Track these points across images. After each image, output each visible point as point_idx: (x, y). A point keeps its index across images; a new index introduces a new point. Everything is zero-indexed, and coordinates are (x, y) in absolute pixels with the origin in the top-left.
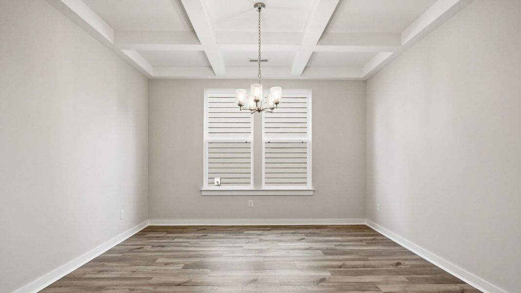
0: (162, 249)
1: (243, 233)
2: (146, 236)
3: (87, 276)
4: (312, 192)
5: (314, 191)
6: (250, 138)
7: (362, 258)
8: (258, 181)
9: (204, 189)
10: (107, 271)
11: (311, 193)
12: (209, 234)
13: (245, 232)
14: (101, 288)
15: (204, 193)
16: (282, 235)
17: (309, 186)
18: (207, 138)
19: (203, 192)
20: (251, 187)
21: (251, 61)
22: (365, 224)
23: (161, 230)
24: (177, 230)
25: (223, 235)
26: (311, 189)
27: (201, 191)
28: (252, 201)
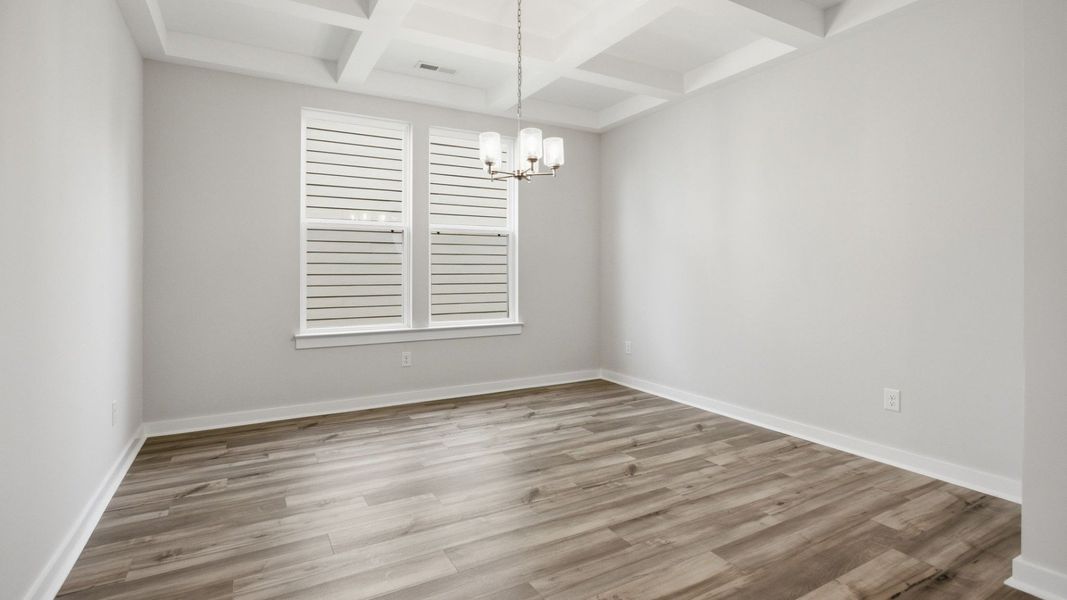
0: (260, 480)
1: (409, 420)
2: (173, 460)
3: (131, 576)
4: (520, 328)
5: (522, 325)
6: (405, 222)
7: (647, 427)
8: (419, 313)
9: (301, 335)
10: (179, 552)
11: (518, 331)
12: (340, 433)
13: (412, 417)
14: (225, 586)
15: (300, 344)
16: (489, 413)
17: (514, 318)
18: (307, 219)
19: (298, 342)
20: (406, 324)
21: (423, 66)
22: (600, 377)
23: (195, 442)
24: (248, 435)
25: (375, 430)
26: (517, 322)
27: (295, 339)
28: (409, 353)
